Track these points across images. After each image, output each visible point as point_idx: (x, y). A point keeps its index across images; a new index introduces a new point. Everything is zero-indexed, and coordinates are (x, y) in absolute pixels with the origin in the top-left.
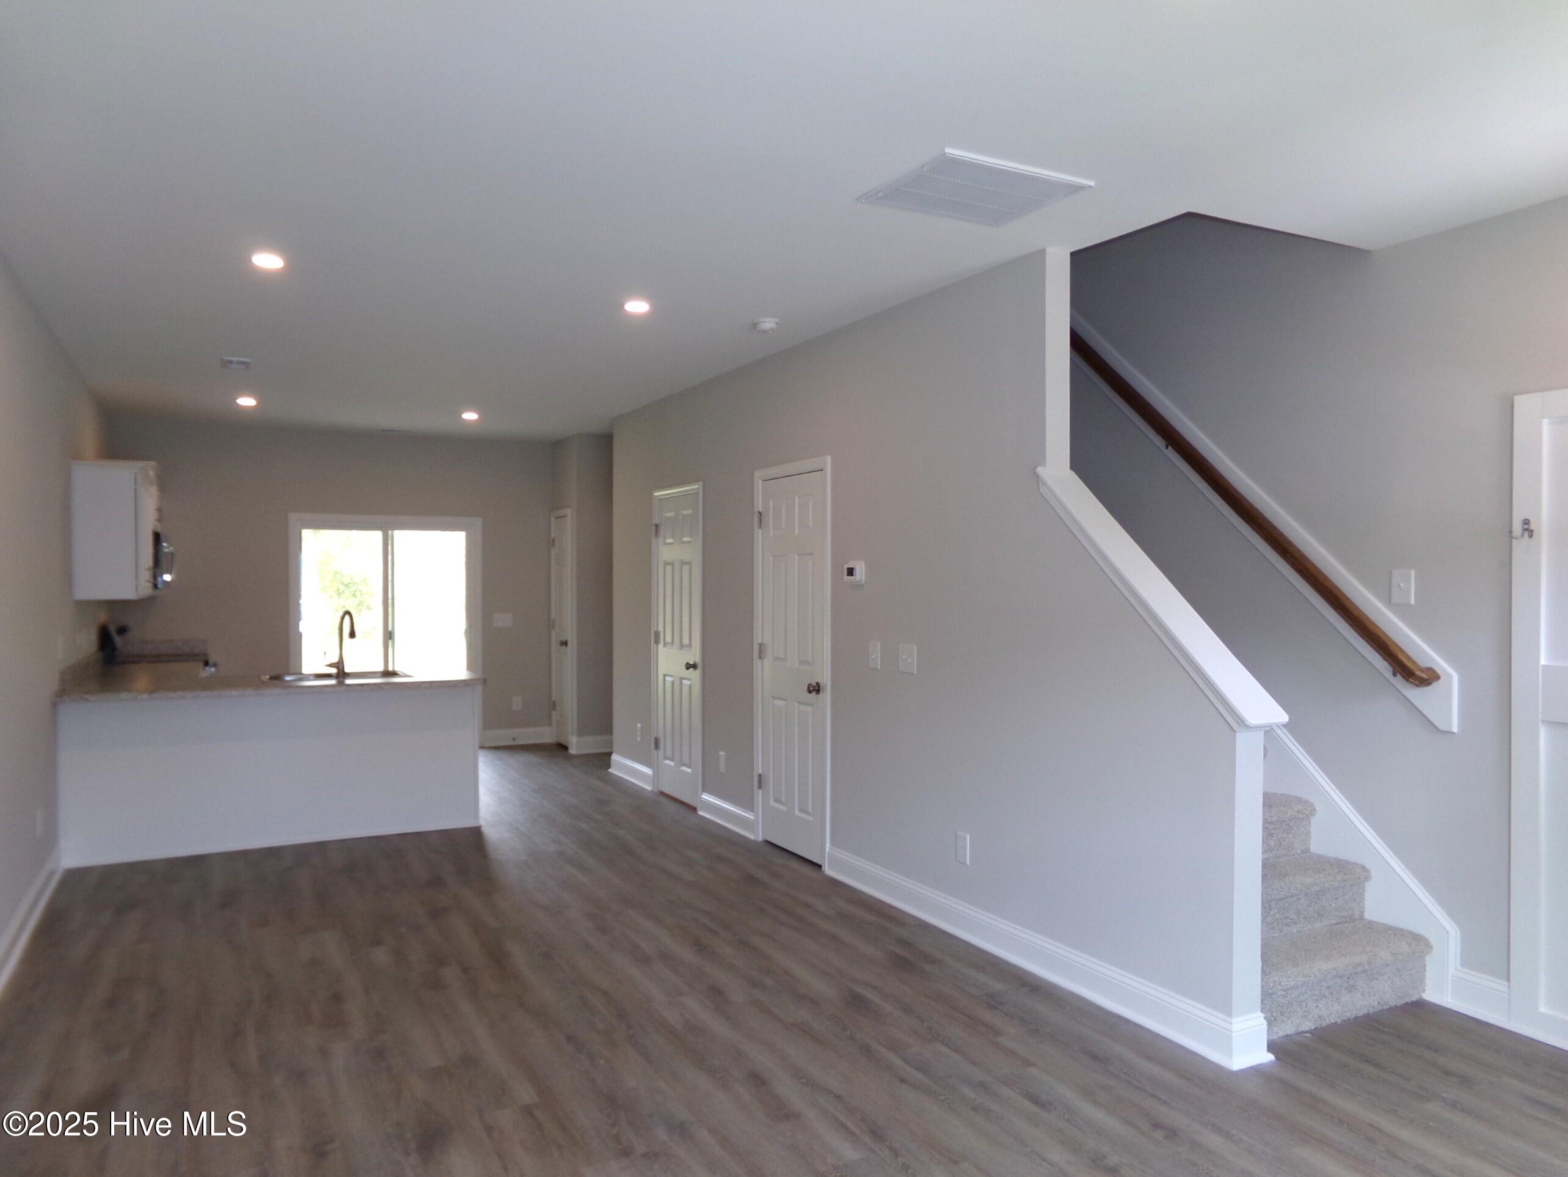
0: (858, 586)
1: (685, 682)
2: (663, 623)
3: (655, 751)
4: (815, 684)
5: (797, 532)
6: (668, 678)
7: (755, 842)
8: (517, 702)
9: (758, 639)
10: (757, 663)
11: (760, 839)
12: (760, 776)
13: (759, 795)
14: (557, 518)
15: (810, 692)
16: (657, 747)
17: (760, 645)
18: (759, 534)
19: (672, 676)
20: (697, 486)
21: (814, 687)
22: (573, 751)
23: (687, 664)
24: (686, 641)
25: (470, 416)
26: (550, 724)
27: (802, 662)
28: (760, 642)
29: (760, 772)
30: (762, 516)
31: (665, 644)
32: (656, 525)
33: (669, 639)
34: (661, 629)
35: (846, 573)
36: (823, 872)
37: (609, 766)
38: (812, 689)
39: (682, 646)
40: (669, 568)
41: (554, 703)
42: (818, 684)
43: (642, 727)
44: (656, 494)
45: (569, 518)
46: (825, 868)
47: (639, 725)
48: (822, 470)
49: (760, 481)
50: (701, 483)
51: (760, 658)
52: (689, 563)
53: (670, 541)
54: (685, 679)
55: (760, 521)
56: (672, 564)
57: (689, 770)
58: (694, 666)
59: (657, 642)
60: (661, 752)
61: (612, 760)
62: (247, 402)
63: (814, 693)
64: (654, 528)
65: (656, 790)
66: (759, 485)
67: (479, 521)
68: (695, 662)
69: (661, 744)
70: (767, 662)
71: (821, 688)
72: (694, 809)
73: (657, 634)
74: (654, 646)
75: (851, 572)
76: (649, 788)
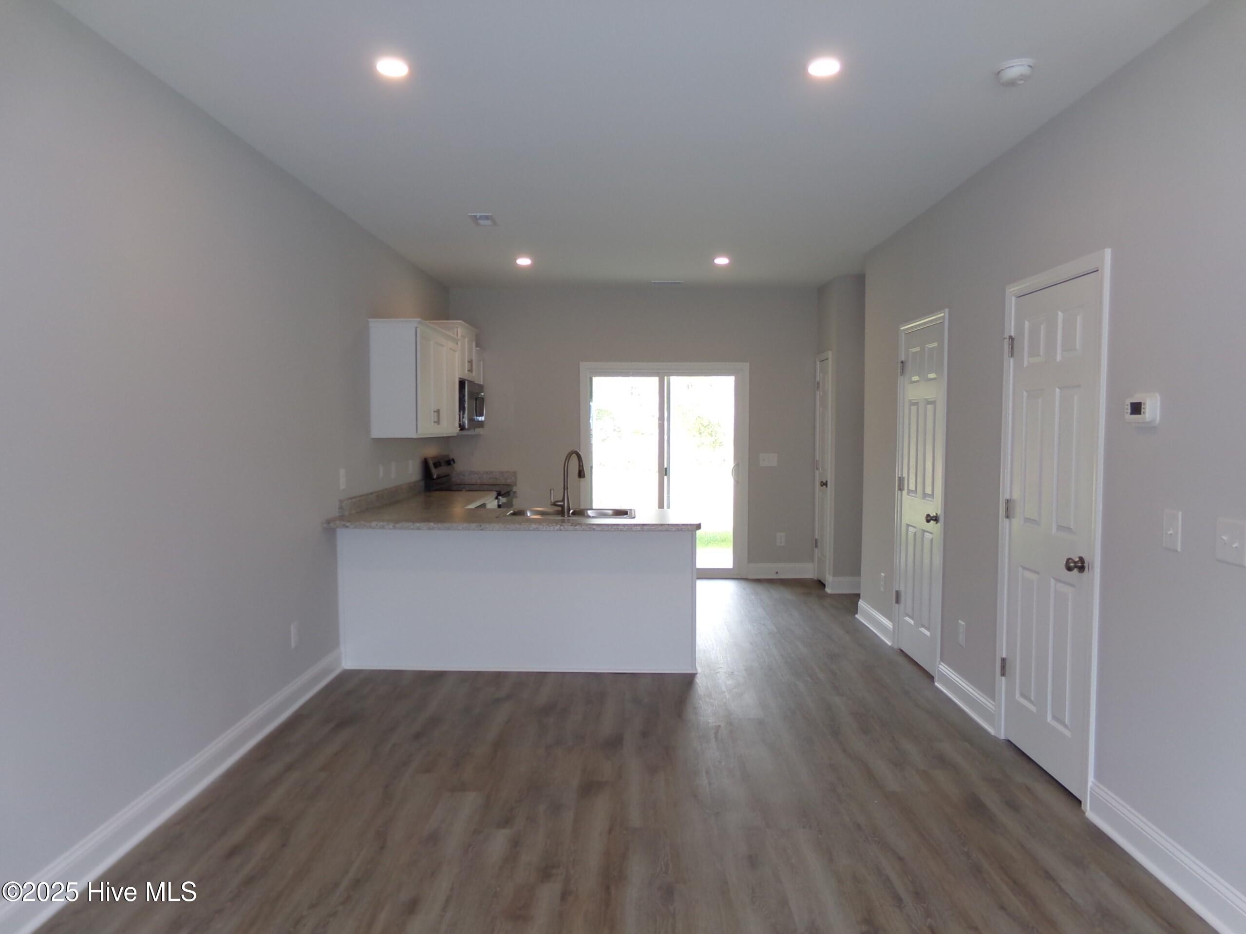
0: (1149, 428)
1: (926, 534)
2: (907, 469)
3: (897, 605)
4: (1077, 560)
5: (1059, 358)
6: (911, 529)
7: (995, 740)
8: (781, 538)
9: (1005, 494)
10: (1004, 523)
11: (1002, 736)
12: (1003, 660)
13: (1002, 683)
14: (821, 361)
15: (1069, 569)
16: (898, 601)
17: (1008, 501)
18: (1010, 364)
19: (914, 527)
20: (943, 314)
21: (1075, 562)
22: (828, 590)
23: (928, 515)
24: (928, 491)
25: (722, 261)
26: (812, 561)
27: (1060, 528)
28: (1008, 497)
29: (1004, 656)
30: (1015, 343)
31: (909, 491)
32: (902, 362)
33: (912, 487)
34: (905, 475)
35: (1129, 411)
36: (1083, 813)
37: (856, 611)
38: (1072, 565)
39: (925, 495)
40: (914, 408)
41: (816, 540)
42: (1081, 559)
43: (885, 576)
44: (902, 329)
45: (830, 361)
46: (1086, 806)
47: (883, 574)
48: (1097, 271)
49: (1014, 298)
50: (947, 310)
51: (1007, 517)
52: (933, 403)
53: (916, 378)
54: (928, 532)
55: (1012, 348)
56: (916, 404)
57: (928, 633)
58: (936, 519)
59: (901, 489)
60: (902, 605)
61: (859, 605)
62: (524, 261)
63: (1076, 570)
64: (900, 365)
65: (896, 647)
66: (1012, 304)
67: (746, 366)
68: (937, 514)
69: (903, 598)
70: (1017, 522)
71: (1086, 565)
72: (931, 678)
73: (901, 480)
74: (898, 492)
75: (1136, 408)
76: (889, 643)
